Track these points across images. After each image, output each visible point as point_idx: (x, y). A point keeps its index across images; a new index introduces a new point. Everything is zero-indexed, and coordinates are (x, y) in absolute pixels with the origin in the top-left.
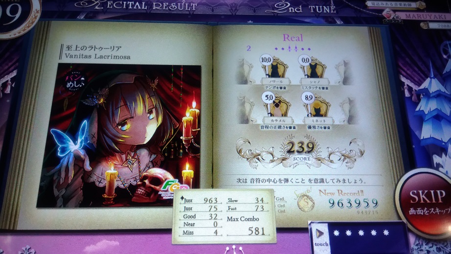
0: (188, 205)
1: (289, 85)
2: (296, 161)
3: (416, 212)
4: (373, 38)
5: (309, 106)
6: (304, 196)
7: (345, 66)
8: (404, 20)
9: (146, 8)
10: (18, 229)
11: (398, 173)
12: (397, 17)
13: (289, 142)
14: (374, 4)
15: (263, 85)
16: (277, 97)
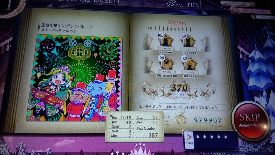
0: (114, 120)
1: (174, 51)
2: (176, 96)
3: (243, 126)
4: (223, 24)
5: (185, 63)
6: (180, 116)
7: (206, 40)
8: (242, 13)
9: (90, 2)
10: (16, 133)
11: (234, 104)
12: (238, 11)
13: (172, 84)
14: (225, 3)
15: (158, 50)
16: (166, 58)
